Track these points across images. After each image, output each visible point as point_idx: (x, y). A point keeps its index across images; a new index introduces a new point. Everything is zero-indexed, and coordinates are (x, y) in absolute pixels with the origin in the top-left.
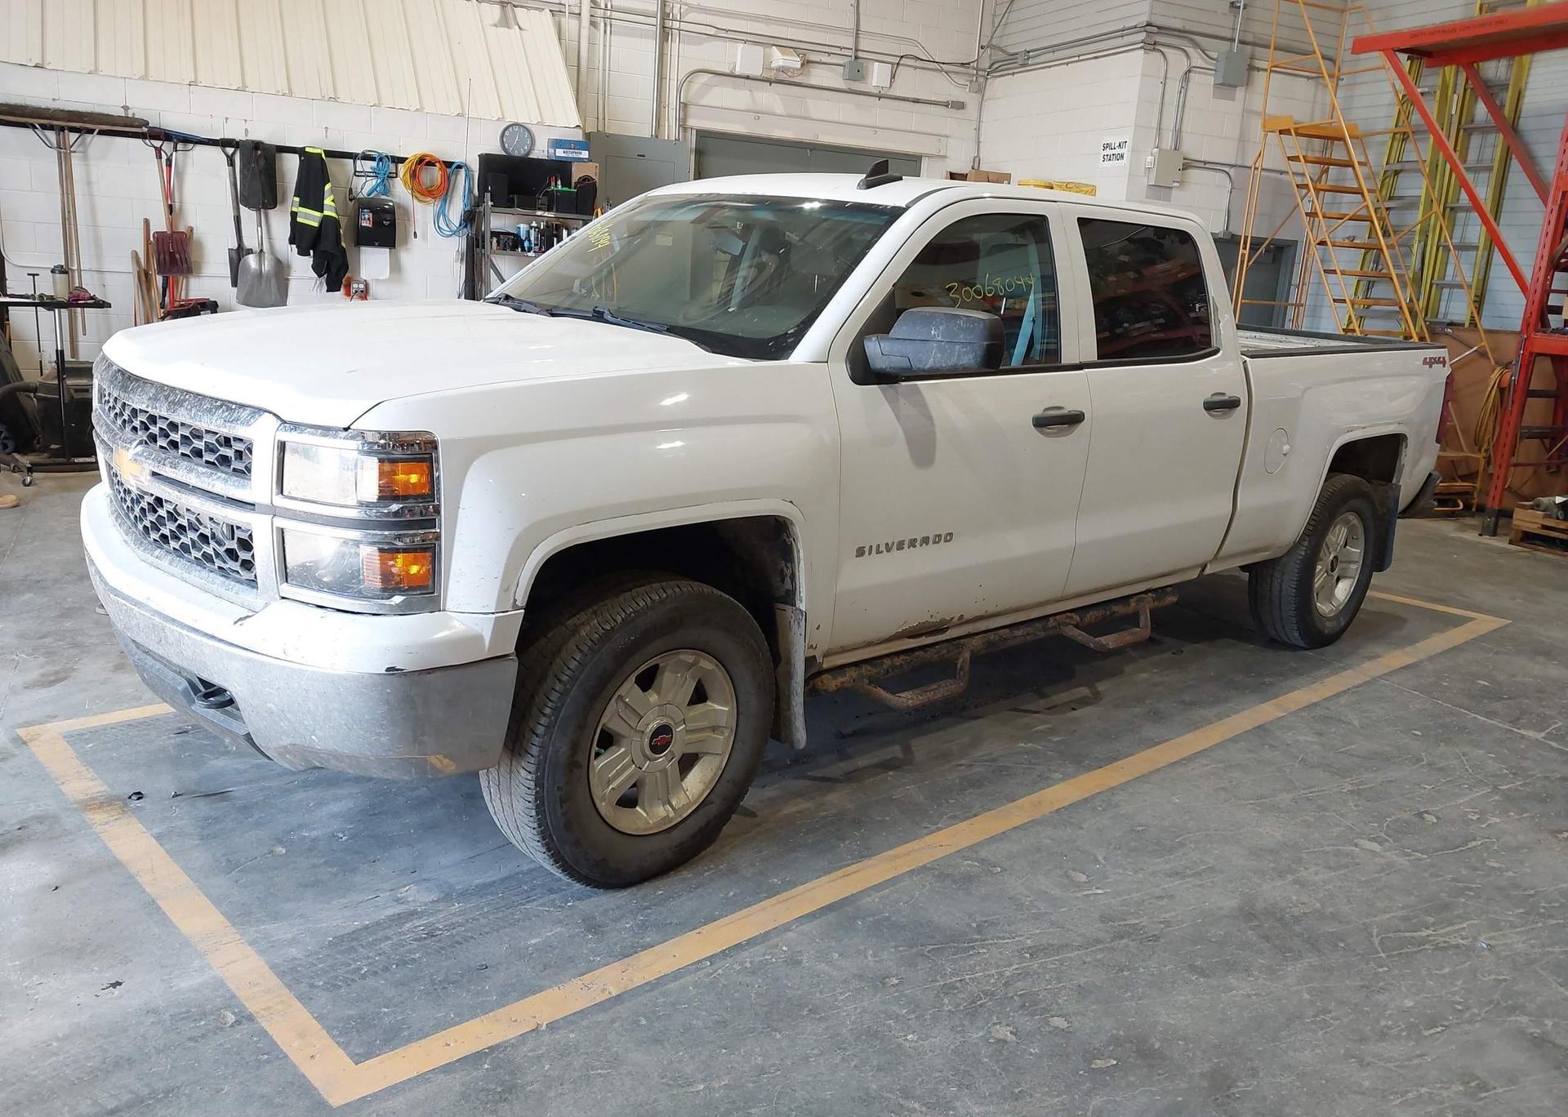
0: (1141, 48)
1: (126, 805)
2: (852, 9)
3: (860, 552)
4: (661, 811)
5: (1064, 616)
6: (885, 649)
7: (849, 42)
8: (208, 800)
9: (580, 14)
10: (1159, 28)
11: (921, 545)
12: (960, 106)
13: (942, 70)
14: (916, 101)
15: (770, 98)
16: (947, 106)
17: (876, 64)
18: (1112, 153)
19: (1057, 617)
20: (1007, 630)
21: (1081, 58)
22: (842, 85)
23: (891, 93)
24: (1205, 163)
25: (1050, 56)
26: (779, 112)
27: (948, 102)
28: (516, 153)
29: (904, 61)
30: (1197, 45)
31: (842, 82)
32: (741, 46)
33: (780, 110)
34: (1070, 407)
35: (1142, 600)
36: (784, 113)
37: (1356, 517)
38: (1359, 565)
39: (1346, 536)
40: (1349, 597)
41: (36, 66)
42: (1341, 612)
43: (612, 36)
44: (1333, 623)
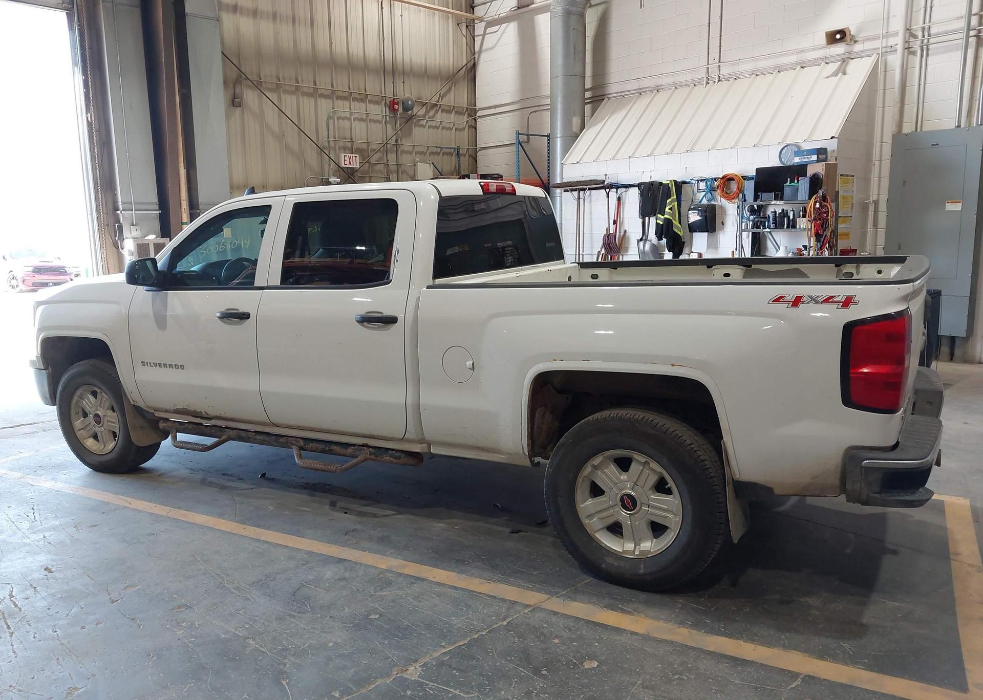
3: (143, 364)
5: (294, 439)
9: (897, 50)
11: (170, 368)
34: (242, 309)
35: (360, 450)
37: (649, 459)
38: (679, 519)
39: (653, 479)
40: (664, 549)
41: (577, 163)
42: (645, 559)
43: (929, 58)
44: (622, 564)
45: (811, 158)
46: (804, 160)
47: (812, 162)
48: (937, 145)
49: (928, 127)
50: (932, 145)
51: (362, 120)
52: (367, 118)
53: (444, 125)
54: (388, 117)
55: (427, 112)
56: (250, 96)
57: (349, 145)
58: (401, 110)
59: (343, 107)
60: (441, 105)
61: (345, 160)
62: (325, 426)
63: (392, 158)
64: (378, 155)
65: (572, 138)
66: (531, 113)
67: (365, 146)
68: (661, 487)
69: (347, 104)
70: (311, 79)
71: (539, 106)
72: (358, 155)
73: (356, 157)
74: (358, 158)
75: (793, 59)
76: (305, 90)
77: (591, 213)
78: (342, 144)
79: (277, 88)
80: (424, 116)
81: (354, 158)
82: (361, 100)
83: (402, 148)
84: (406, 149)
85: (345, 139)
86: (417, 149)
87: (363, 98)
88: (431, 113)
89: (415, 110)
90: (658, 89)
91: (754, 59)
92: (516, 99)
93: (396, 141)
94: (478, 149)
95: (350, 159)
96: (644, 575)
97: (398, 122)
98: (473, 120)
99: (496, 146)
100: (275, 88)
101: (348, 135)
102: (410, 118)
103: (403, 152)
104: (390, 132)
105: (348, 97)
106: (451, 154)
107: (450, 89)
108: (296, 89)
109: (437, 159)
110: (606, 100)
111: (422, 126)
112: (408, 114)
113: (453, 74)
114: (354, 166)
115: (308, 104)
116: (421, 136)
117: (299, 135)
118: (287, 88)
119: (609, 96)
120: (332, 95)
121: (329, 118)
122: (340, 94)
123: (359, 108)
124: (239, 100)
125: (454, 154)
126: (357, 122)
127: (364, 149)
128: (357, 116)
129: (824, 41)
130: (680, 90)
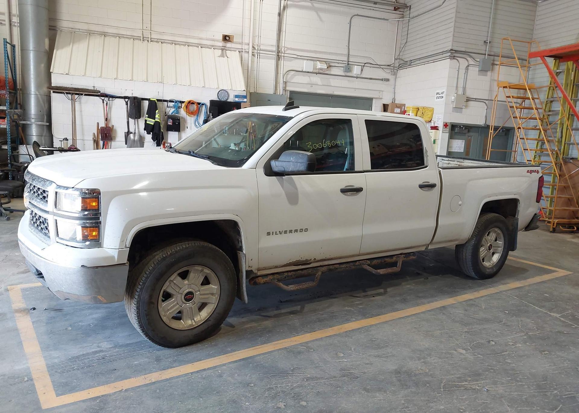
0: (449, 58)
1: (29, 312)
2: (347, 47)
3: (269, 234)
4: (189, 322)
5: (364, 261)
6: (284, 269)
7: (346, 59)
8: (55, 311)
9: (249, 52)
10: (455, 51)
11: (294, 232)
12: (388, 80)
13: (381, 68)
14: (371, 79)
15: (316, 79)
16: (382, 80)
17: (356, 66)
18: (439, 96)
19: (360, 261)
20: (338, 265)
21: (429, 62)
22: (343, 74)
23: (362, 76)
24: (476, 99)
25: (418, 62)
26: (319, 84)
27: (383, 79)
28: (223, 100)
29: (366, 65)
30: (471, 57)
31: (343, 73)
32: (305, 61)
33: (320, 83)
34: (357, 185)
35: (399, 257)
36: (321, 84)
37: (499, 230)
38: (502, 248)
39: (495, 237)
40: (498, 260)
41: (67, 74)
43: (260, 59)
44: (490, 270)
45: (244, 100)
46: (240, 101)
47: (244, 102)
48: (270, 100)
49: (260, 91)
50: (268, 100)
75: (196, 41)
90: (104, 35)
91: (173, 35)
110: (59, 31)
129: (221, 38)
130: (123, 39)
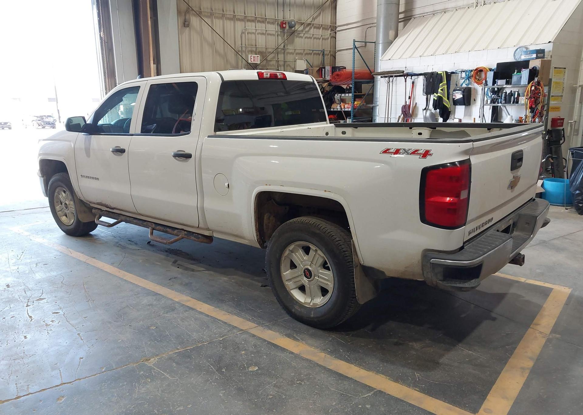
3: (81, 176)
5: (151, 223)
11: (93, 179)
19: (148, 222)
35: (180, 232)
37: (317, 249)
38: (332, 286)
39: (321, 261)
40: (325, 303)
41: (389, 60)
42: (315, 309)
44: (303, 310)
46: (528, 58)
47: (533, 59)
51: (263, 34)
52: (266, 33)
53: (315, 36)
54: (279, 32)
55: (304, 28)
56: (194, 21)
57: (254, 49)
58: (287, 28)
59: (251, 26)
60: (313, 24)
61: (251, 59)
62: (162, 217)
63: (281, 57)
64: (272, 55)
65: (388, 44)
66: (368, 28)
67: (264, 50)
68: (325, 266)
69: (254, 24)
70: (232, 9)
71: (373, 24)
72: (259, 56)
73: (258, 56)
74: (259, 57)
76: (228, 16)
77: (396, 92)
78: (250, 49)
79: (211, 15)
80: (302, 31)
81: (257, 57)
82: (263, 22)
83: (287, 51)
84: (291, 51)
85: (252, 45)
86: (297, 51)
87: (264, 21)
88: (307, 29)
89: (297, 27)
90: (445, 11)
92: (359, 20)
93: (284, 46)
94: (336, 51)
95: (254, 58)
96: (313, 318)
97: (286, 35)
98: (334, 33)
99: (347, 49)
100: (210, 15)
101: (254, 43)
102: (294, 32)
103: (288, 53)
104: (280, 40)
105: (255, 20)
106: (319, 54)
107: (320, 14)
108: (222, 16)
109: (309, 58)
110: (413, 19)
111: (302, 37)
112: (292, 30)
113: (322, 5)
114: (257, 62)
115: (229, 25)
116: (300, 43)
117: (224, 44)
118: (217, 15)
119: (415, 17)
120: (245, 19)
121: (242, 33)
122: (249, 18)
123: (261, 27)
124: (188, 23)
125: (321, 54)
126: (260, 35)
127: (264, 52)
128: (260, 31)
130: (459, 11)
